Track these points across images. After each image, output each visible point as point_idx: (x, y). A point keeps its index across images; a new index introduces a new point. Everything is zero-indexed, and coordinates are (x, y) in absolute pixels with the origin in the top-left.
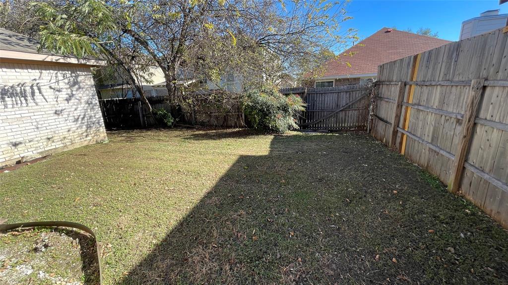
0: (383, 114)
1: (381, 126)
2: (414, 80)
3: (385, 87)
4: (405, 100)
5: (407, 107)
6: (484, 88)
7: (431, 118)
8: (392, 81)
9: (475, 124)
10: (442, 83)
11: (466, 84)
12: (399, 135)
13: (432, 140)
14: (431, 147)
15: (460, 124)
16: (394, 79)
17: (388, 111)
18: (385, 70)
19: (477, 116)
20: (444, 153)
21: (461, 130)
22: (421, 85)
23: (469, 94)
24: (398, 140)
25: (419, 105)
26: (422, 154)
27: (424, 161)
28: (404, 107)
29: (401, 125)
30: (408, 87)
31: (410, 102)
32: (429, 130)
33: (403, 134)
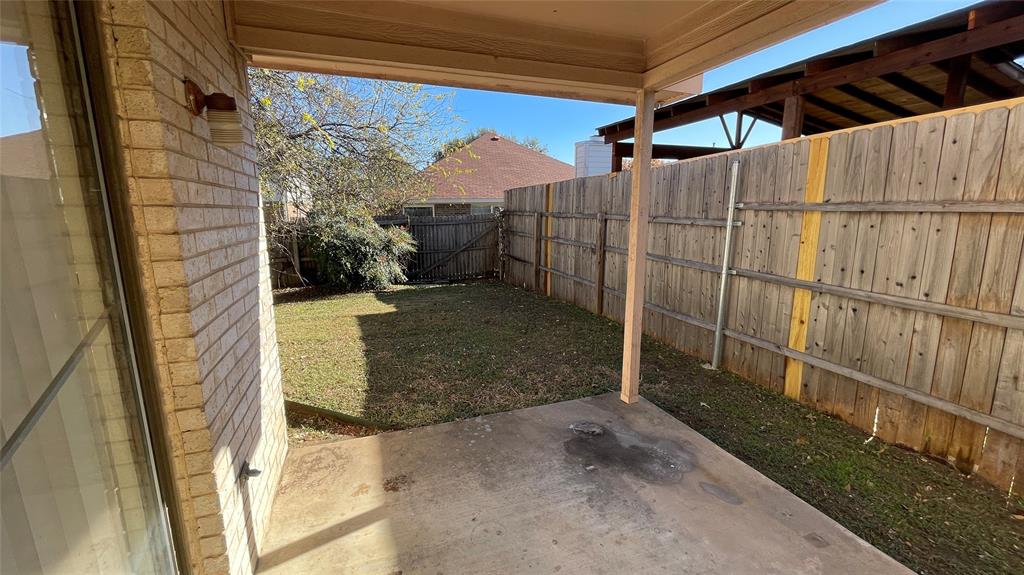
0: (518, 252)
1: (517, 268)
2: (550, 211)
3: (516, 218)
4: (543, 234)
5: (546, 241)
6: (606, 220)
7: (571, 251)
8: (525, 211)
9: (604, 252)
10: (576, 215)
11: (594, 216)
12: (542, 273)
13: (575, 273)
14: (576, 279)
15: (595, 253)
16: (528, 209)
17: (525, 248)
18: (514, 198)
19: (605, 244)
20: (586, 282)
21: (595, 258)
22: (558, 216)
23: (597, 225)
24: (542, 280)
25: (558, 238)
26: (567, 289)
27: (570, 297)
28: (543, 242)
29: (542, 263)
30: (544, 218)
31: (549, 235)
32: (571, 262)
33: (546, 272)
